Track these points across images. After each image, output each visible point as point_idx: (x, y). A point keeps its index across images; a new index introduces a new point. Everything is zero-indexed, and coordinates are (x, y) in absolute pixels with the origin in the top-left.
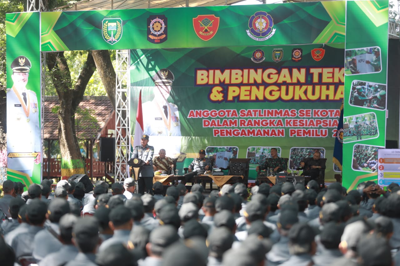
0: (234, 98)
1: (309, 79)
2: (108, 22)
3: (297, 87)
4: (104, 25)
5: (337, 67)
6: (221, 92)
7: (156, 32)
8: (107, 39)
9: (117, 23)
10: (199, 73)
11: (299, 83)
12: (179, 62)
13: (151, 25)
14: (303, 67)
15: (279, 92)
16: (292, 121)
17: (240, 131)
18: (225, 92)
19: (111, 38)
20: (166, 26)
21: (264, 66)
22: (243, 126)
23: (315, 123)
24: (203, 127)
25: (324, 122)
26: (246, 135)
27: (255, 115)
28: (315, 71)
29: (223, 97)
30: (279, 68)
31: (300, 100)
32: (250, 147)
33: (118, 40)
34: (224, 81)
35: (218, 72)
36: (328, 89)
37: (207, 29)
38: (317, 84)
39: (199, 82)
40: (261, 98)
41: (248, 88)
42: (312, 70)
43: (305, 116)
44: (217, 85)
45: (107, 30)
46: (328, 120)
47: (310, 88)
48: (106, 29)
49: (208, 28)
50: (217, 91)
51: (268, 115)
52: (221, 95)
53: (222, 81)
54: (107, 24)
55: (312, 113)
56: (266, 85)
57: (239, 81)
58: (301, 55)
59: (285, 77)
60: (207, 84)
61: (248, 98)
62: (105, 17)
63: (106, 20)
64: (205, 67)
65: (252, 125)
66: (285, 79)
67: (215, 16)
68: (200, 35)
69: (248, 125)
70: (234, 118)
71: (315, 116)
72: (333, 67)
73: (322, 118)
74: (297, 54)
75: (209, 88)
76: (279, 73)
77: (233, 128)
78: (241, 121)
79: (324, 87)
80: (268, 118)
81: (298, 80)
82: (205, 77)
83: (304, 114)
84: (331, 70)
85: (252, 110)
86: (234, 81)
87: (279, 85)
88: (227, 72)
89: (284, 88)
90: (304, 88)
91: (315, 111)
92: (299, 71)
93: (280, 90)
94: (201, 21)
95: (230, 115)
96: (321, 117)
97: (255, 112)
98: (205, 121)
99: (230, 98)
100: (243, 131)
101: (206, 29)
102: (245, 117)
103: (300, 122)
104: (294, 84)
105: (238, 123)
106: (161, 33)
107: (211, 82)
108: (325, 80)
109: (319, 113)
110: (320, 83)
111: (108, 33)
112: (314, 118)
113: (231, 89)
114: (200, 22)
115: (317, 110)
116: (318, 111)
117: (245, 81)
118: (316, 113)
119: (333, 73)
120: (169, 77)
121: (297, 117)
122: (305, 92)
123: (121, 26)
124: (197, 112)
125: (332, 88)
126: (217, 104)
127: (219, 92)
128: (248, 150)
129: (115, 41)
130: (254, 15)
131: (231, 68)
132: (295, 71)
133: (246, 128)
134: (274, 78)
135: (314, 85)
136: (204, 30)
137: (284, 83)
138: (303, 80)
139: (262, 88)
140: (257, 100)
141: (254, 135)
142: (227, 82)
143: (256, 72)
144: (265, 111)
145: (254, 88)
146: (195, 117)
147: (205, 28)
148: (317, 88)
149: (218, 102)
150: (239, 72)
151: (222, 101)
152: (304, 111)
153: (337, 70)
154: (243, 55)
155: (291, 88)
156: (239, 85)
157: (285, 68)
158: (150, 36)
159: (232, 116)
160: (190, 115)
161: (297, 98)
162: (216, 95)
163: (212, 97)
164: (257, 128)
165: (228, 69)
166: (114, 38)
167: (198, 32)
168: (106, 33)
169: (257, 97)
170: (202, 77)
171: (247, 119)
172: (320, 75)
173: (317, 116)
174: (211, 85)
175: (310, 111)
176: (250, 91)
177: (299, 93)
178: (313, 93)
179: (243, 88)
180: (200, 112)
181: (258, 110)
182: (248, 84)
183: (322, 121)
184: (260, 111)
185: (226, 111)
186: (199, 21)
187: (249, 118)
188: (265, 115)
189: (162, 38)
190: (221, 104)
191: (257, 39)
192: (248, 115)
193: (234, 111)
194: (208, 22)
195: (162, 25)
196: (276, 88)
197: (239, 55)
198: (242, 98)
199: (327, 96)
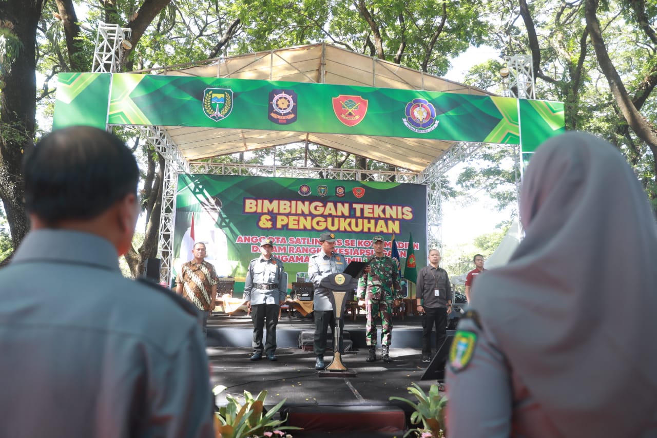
0: (283, 226)
1: (352, 213)
2: (213, 93)
3: (342, 220)
4: (206, 95)
5: (376, 204)
6: (270, 220)
7: (281, 111)
8: (210, 113)
9: (225, 95)
10: (248, 202)
11: (343, 216)
12: (227, 191)
13: (274, 101)
14: (347, 202)
15: (325, 223)
16: (338, 250)
17: (289, 258)
18: (274, 220)
19: (216, 113)
20: (295, 104)
21: (311, 199)
22: (292, 253)
23: (359, 252)
24: (252, 252)
25: (367, 251)
26: (294, 261)
27: (304, 243)
28: (358, 207)
29: (272, 225)
30: (324, 201)
31: (345, 231)
32: (298, 273)
33: (225, 116)
34: (273, 210)
35: (266, 202)
36: (369, 222)
37: (352, 113)
38: (359, 218)
39: (247, 210)
40: (309, 227)
41: (296, 218)
42: (355, 206)
43: (350, 246)
44: (265, 214)
45: (211, 102)
46: (371, 250)
47: (353, 221)
48: (209, 101)
49: (352, 111)
50: (266, 219)
51: (316, 244)
52: (270, 223)
53: (270, 210)
54: (211, 95)
55: (356, 243)
56: (313, 216)
57: (287, 211)
58: (344, 192)
59: (330, 210)
60: (256, 212)
61: (296, 227)
62: (209, 86)
63: (211, 90)
64: (254, 197)
65: (300, 252)
66: (330, 212)
67: (362, 97)
68: (342, 119)
69: (297, 251)
70: (283, 245)
71: (359, 245)
72: (374, 204)
73: (365, 248)
74: (340, 191)
75: (257, 216)
76: (325, 206)
77: (282, 254)
78: (290, 248)
79: (366, 221)
80: (316, 246)
81: (342, 213)
82: (253, 205)
83: (349, 244)
84: (371, 206)
85: (300, 238)
86: (282, 211)
87: (325, 217)
88: (275, 202)
89: (330, 220)
90: (348, 220)
91: (359, 241)
92: (343, 205)
93: (326, 221)
94: (343, 102)
95: (279, 242)
96: (364, 246)
97: (304, 240)
98: (253, 247)
99: (279, 226)
100: (292, 257)
101: (350, 113)
102: (294, 244)
103: (345, 250)
104: (339, 217)
105: (287, 250)
106: (288, 111)
107: (259, 210)
108: (366, 214)
109: (363, 243)
110: (362, 217)
111: (211, 106)
112: (359, 248)
113: (279, 218)
114: (343, 104)
115: (360, 241)
116: (362, 241)
117: (293, 211)
118: (360, 243)
119: (373, 209)
120: (217, 203)
121: (343, 246)
122: (350, 224)
123: (231, 98)
124: (245, 238)
125: (373, 222)
126: (266, 231)
127: (268, 220)
128: (297, 276)
129: (221, 118)
130: (412, 102)
131: (280, 198)
132: (339, 205)
133: (294, 255)
134: (321, 210)
135: (357, 218)
136: (347, 114)
137: (330, 215)
138: (346, 213)
139: (309, 218)
140: (305, 229)
141: (302, 261)
142: (276, 211)
143: (304, 203)
144: (313, 240)
145: (302, 218)
146: (244, 243)
147: (348, 111)
148: (360, 221)
149: (267, 229)
150: (288, 203)
151: (271, 229)
152: (349, 241)
153: (376, 207)
154: (290, 188)
155: (336, 220)
156: (288, 215)
157: (331, 202)
158: (273, 115)
159: (281, 243)
160: (239, 240)
161: (342, 229)
162: (265, 223)
163: (261, 224)
164: (306, 255)
165: (276, 199)
166: (220, 113)
167: (339, 115)
168: (209, 106)
169: (305, 227)
170: (251, 206)
171: (296, 246)
172: (362, 210)
173: (361, 246)
174: (260, 213)
175: (354, 241)
176: (298, 221)
177: (344, 225)
178: (357, 226)
179: (291, 218)
180: (249, 237)
181: (307, 238)
182: (296, 215)
183: (365, 250)
184: (308, 240)
185: (276, 238)
186: (341, 102)
187: (298, 245)
188: (313, 243)
189: (289, 118)
190: (270, 231)
191: (417, 130)
192: (297, 242)
193: (283, 239)
194: (353, 105)
195: (289, 102)
196: (322, 219)
197: (286, 188)
198: (291, 226)
199: (369, 229)
